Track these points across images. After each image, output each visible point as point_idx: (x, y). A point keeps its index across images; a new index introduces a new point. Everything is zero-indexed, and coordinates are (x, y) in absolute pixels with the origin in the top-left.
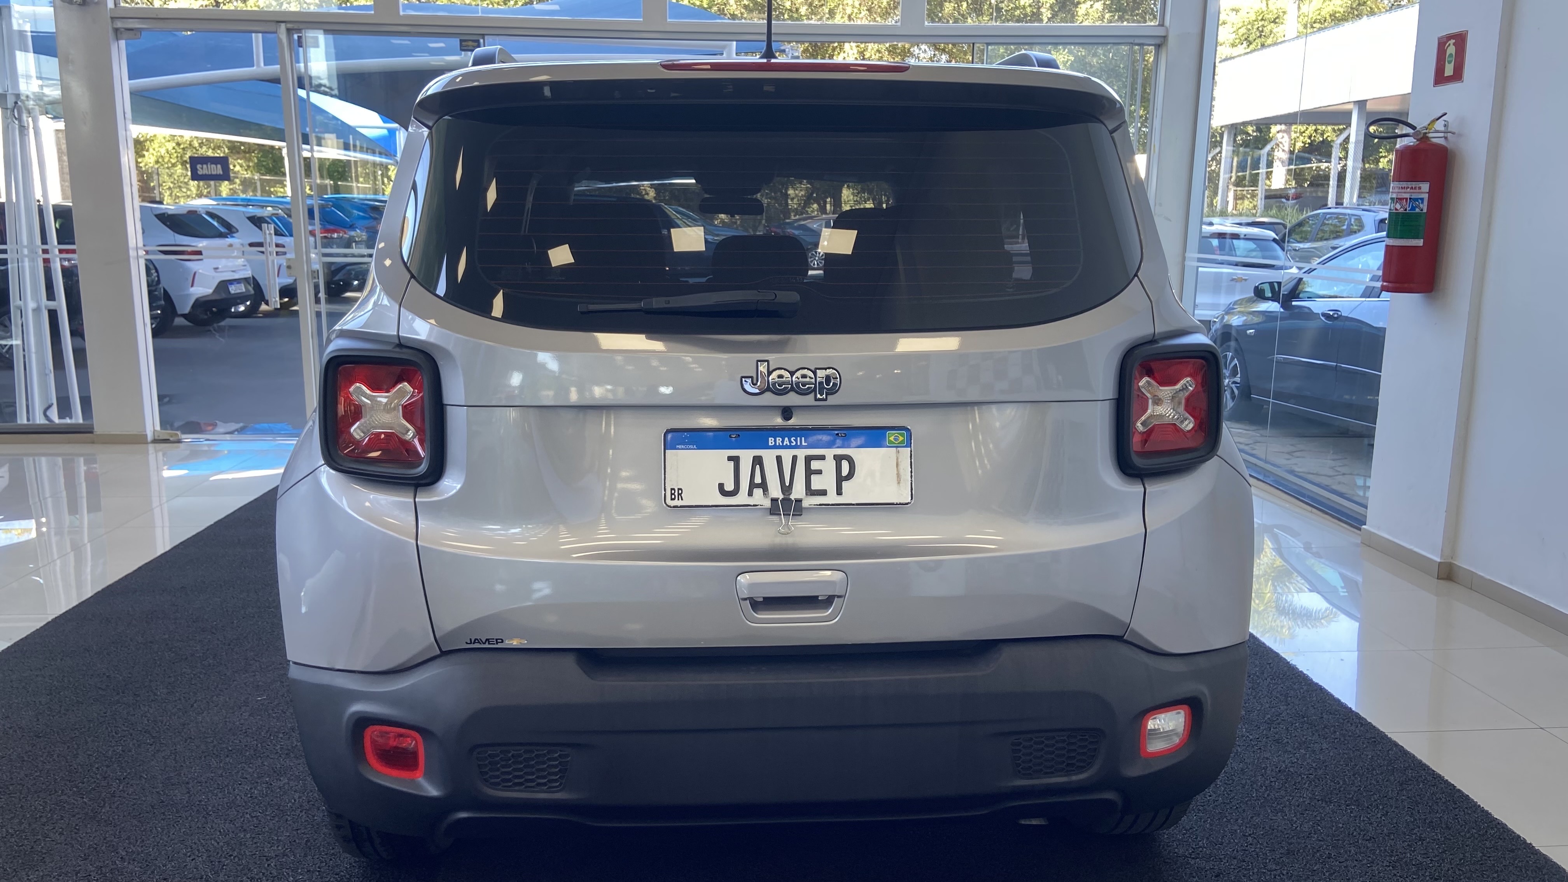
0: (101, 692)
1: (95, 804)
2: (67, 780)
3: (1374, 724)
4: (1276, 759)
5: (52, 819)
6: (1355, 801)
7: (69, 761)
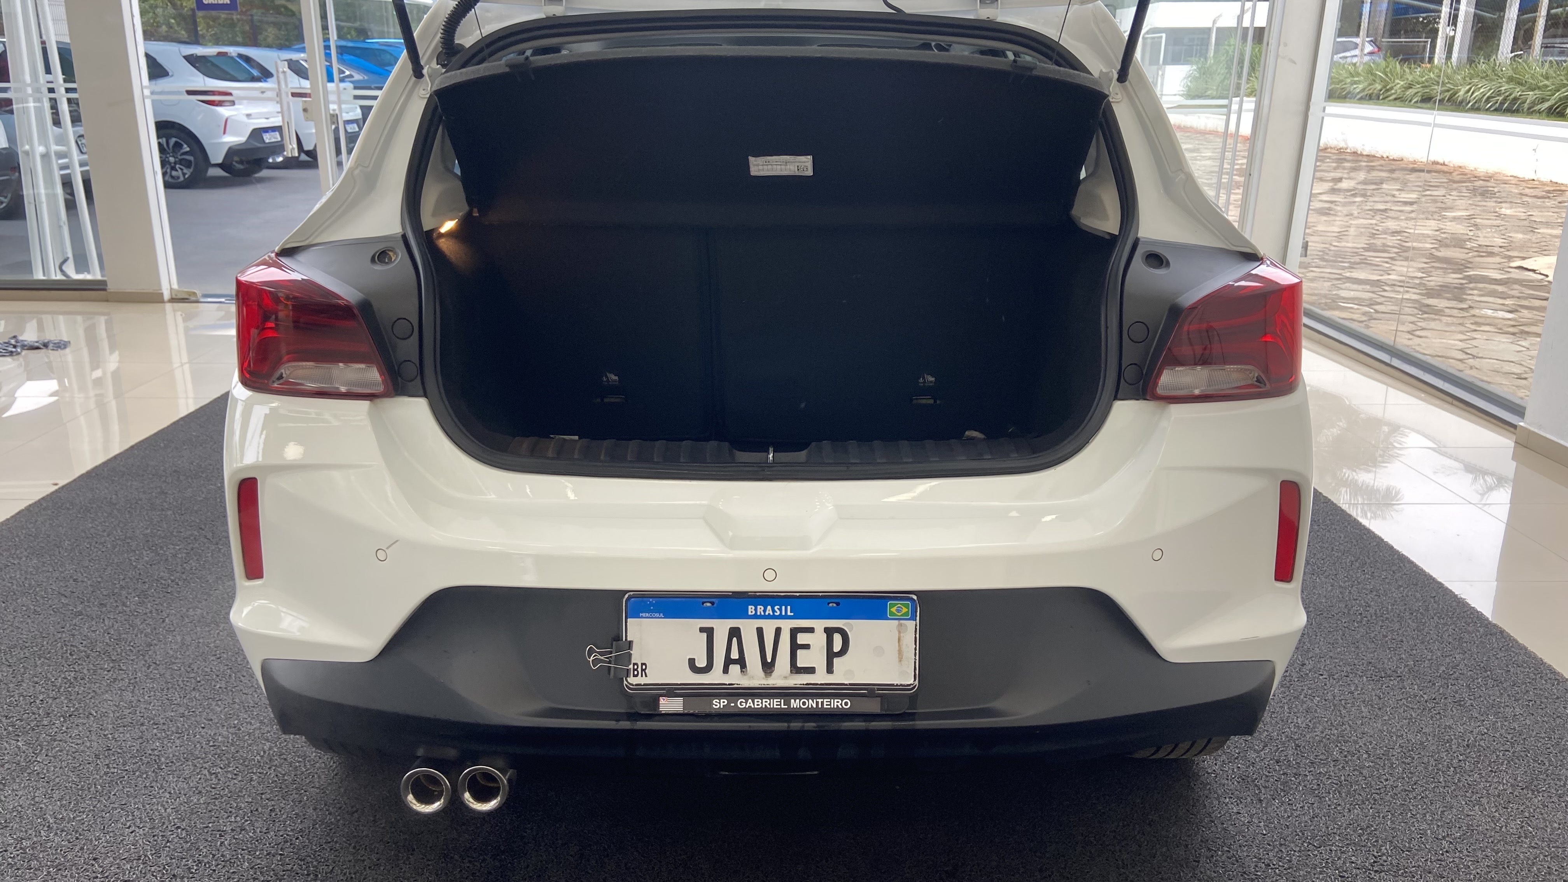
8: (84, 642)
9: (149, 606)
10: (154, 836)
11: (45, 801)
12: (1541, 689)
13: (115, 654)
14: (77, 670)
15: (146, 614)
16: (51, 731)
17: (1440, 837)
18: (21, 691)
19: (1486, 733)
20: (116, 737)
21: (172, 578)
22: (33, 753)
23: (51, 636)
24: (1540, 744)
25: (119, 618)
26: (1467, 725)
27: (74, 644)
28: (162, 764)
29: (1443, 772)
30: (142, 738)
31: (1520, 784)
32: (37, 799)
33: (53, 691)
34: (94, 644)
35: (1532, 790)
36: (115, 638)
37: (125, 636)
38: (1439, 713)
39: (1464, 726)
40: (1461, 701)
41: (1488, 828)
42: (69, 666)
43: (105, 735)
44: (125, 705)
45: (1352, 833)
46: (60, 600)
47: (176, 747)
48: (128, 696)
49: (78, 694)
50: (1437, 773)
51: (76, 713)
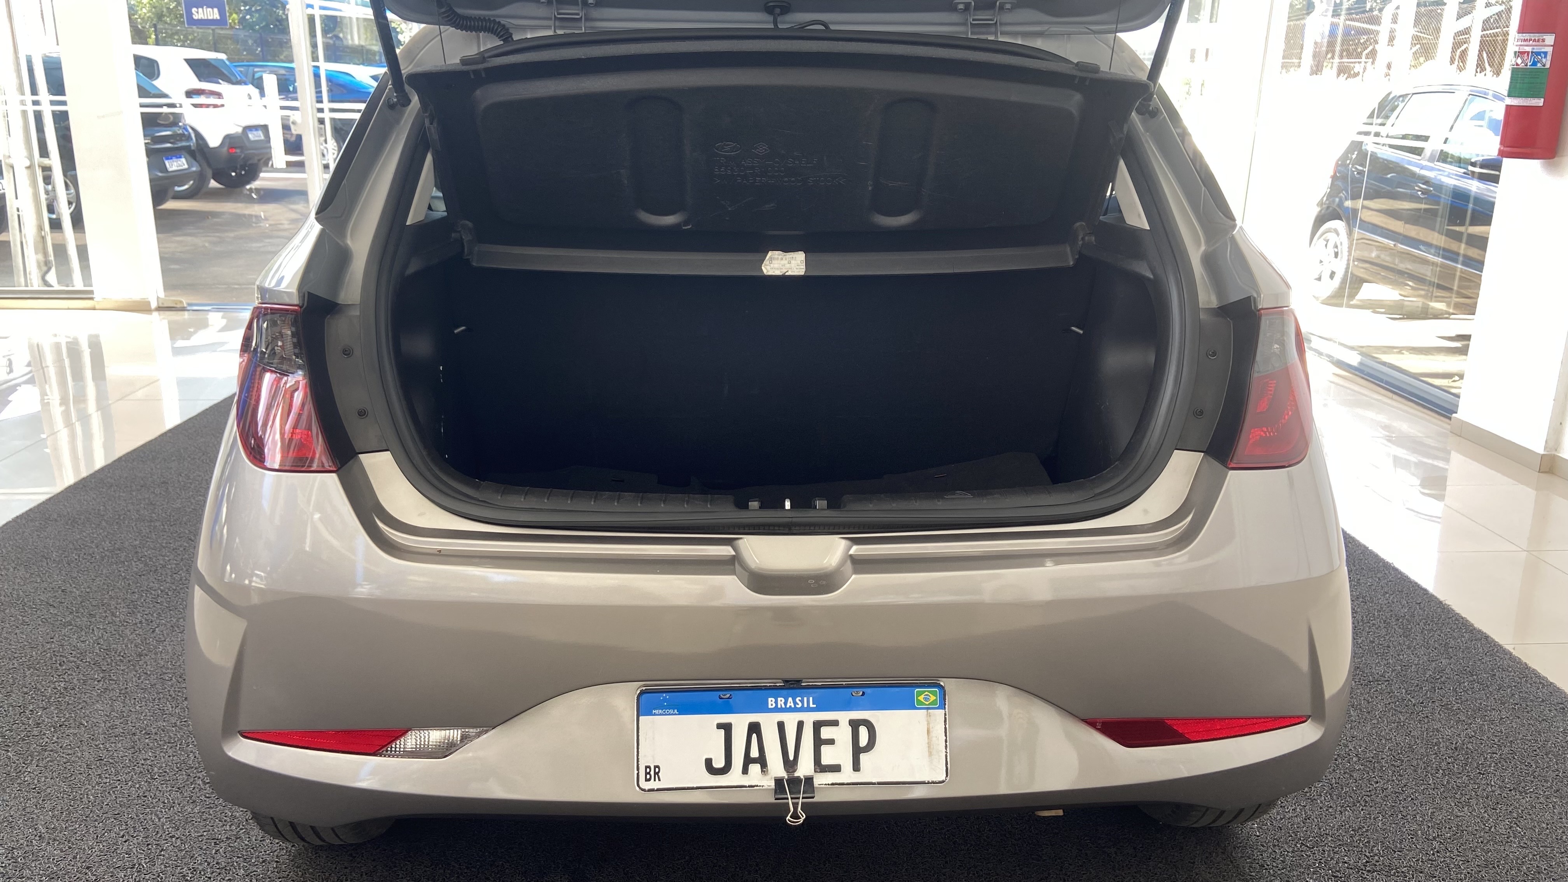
8: (74, 653)
9: (139, 615)
10: (148, 845)
11: (36, 811)
12: (1526, 692)
13: (106, 663)
14: (67, 680)
15: (136, 624)
16: (42, 741)
17: (1431, 837)
18: (12, 701)
19: (1473, 736)
20: (108, 746)
21: (162, 588)
22: (24, 763)
23: (40, 647)
24: (1526, 746)
25: (108, 628)
26: (1454, 728)
27: (63, 654)
28: (155, 774)
29: (1431, 774)
30: (134, 748)
31: (1508, 786)
32: (28, 810)
33: (42, 701)
34: (84, 654)
35: (1519, 792)
36: (105, 648)
37: (115, 646)
38: (1427, 717)
39: (1452, 729)
40: (1448, 705)
41: (1478, 828)
42: (59, 676)
43: (96, 746)
44: (116, 715)
45: (1343, 834)
46: (49, 610)
47: (169, 756)
48: (118, 705)
49: (68, 704)
50: (1426, 776)
51: (66, 723)
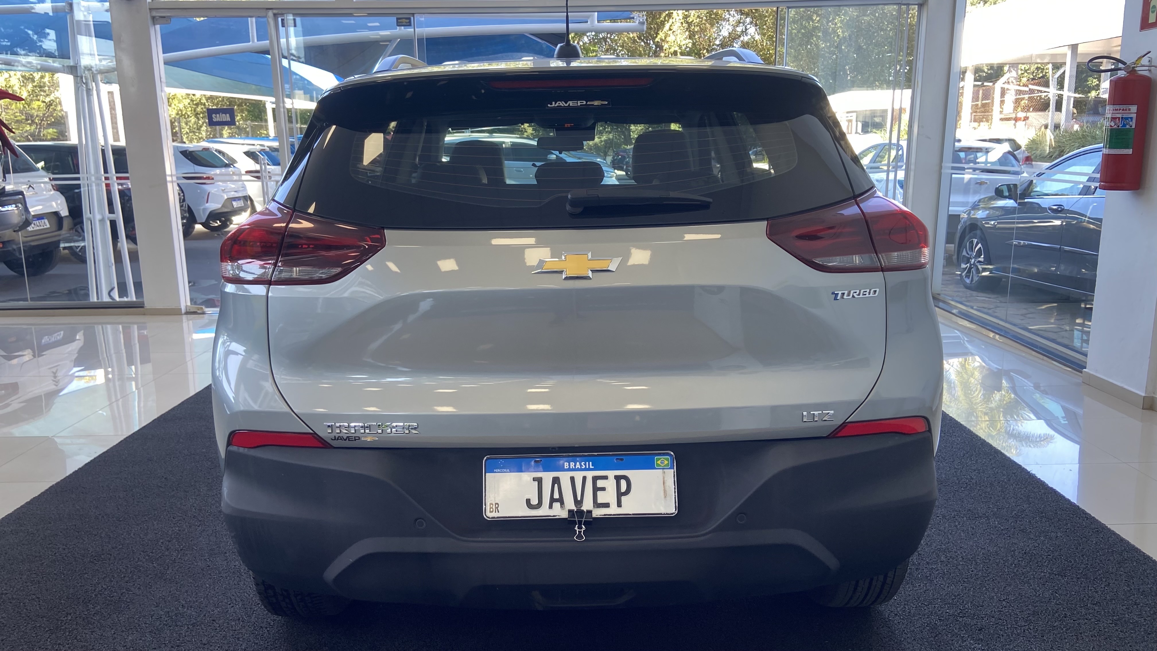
0: (161, 489)
1: (162, 568)
2: (142, 551)
3: (1097, 518)
4: (1022, 544)
5: (133, 579)
6: (1084, 575)
7: (142, 537)
